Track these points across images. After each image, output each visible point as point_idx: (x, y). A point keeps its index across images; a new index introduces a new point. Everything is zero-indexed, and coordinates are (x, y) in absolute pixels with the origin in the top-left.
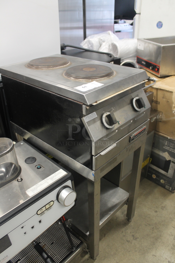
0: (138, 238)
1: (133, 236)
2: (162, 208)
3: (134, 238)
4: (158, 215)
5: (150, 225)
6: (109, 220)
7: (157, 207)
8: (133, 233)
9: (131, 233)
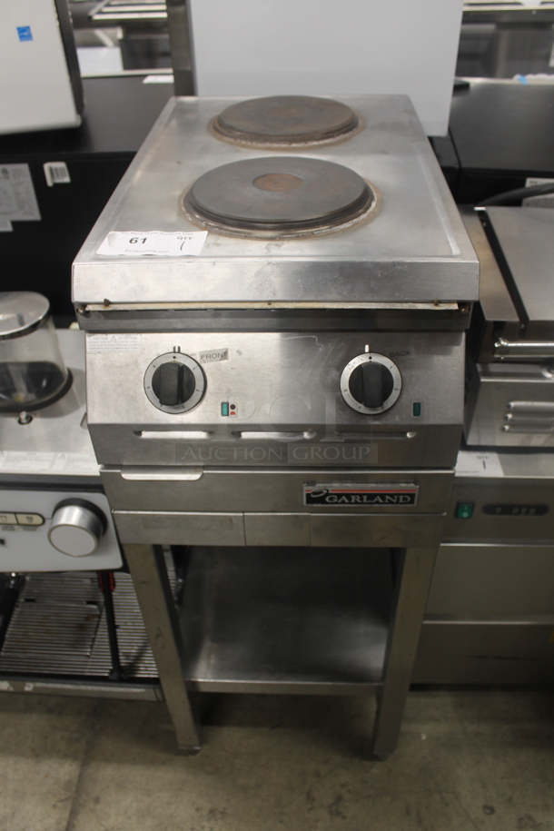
0: (344, 818)
1: (339, 799)
2: (520, 820)
3: (334, 808)
4: (483, 822)
5: (420, 822)
6: (268, 691)
7: (510, 799)
8: (349, 791)
9: (343, 786)
